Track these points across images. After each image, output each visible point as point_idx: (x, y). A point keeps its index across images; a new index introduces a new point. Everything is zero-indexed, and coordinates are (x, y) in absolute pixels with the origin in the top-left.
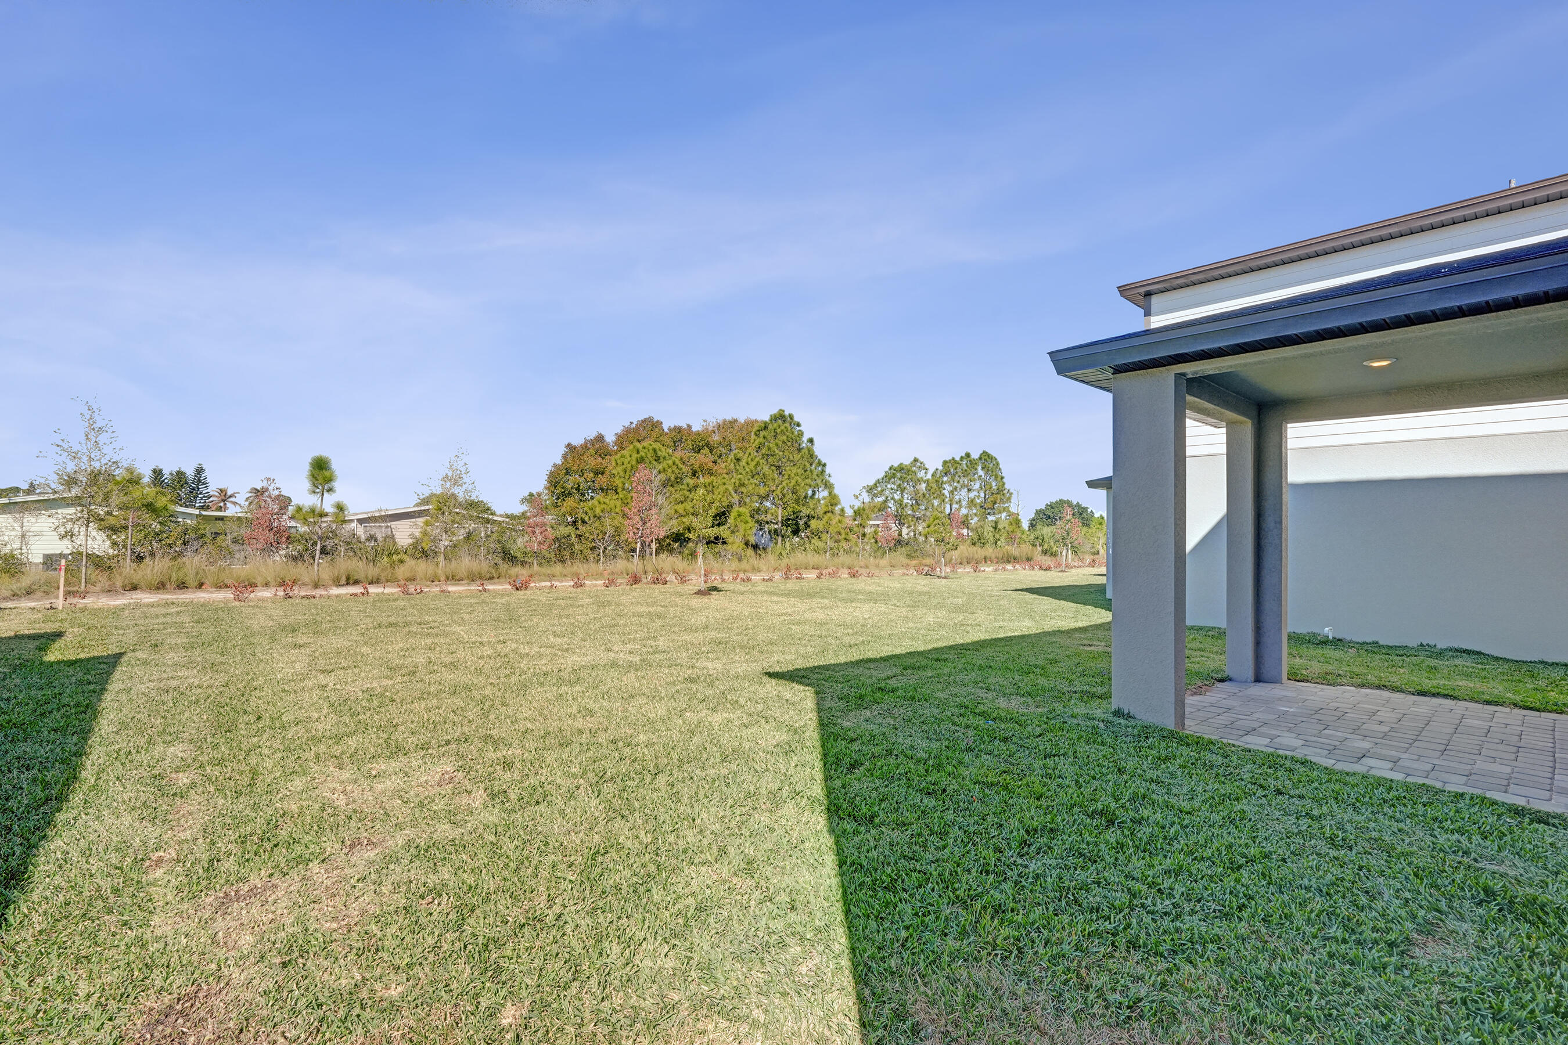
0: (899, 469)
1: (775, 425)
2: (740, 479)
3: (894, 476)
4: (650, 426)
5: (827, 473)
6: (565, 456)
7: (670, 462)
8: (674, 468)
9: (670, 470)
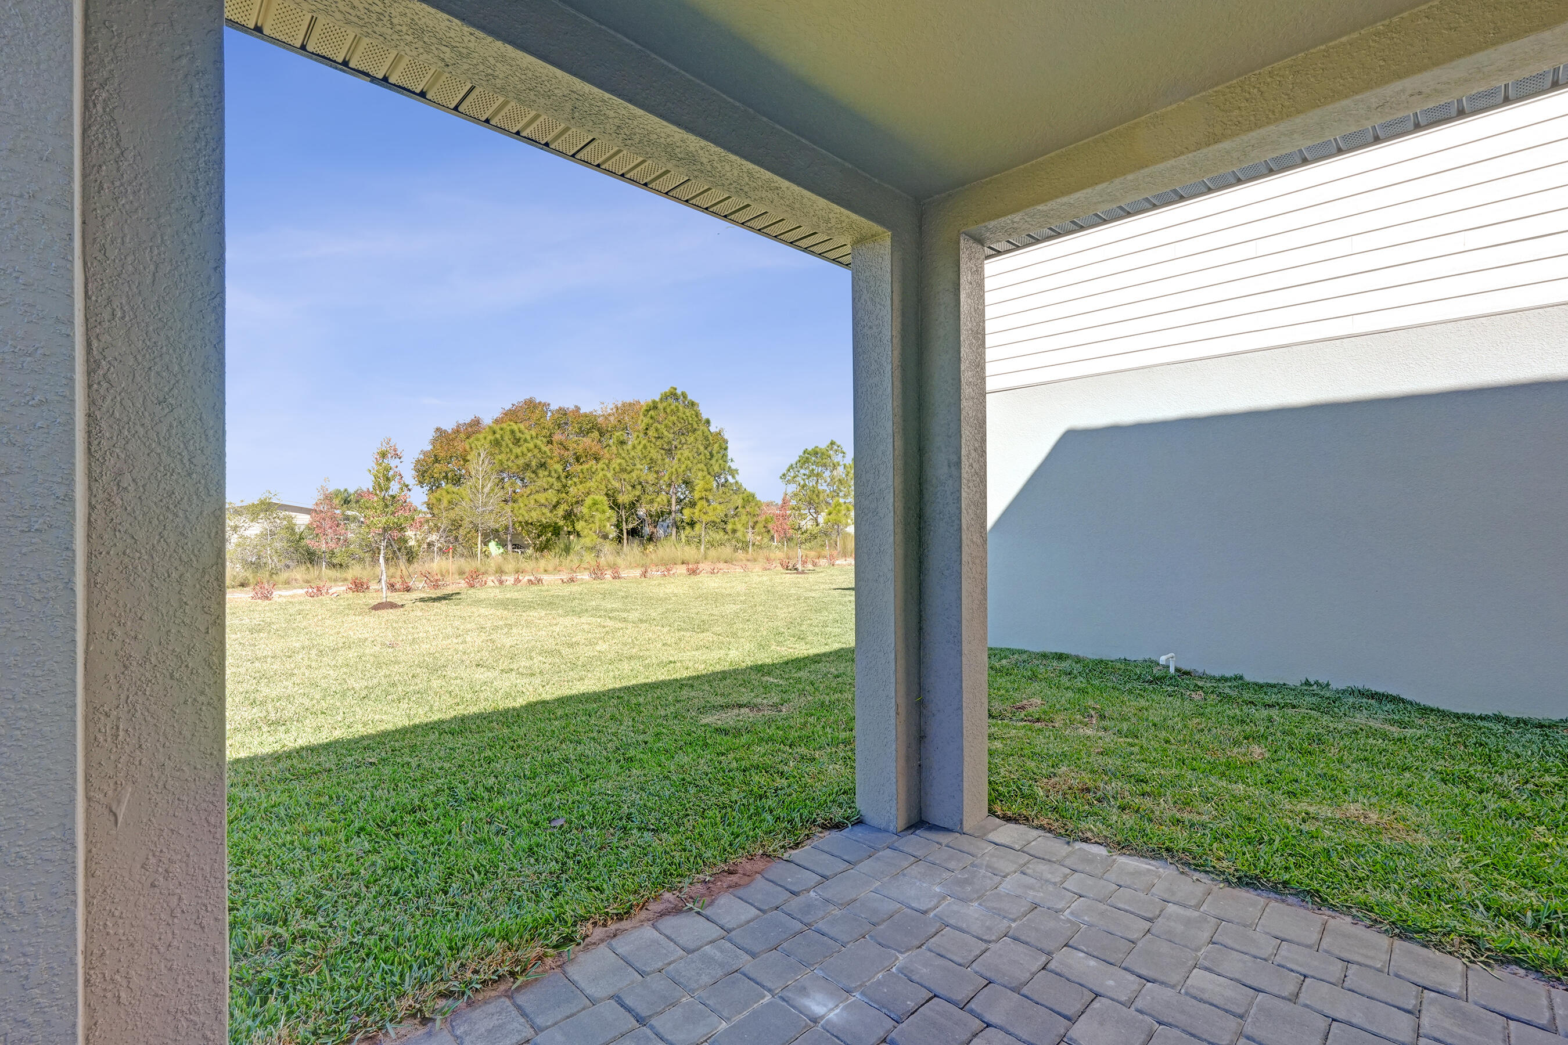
0: (812, 452)
1: (665, 404)
2: (620, 464)
3: (807, 460)
4: (531, 405)
5: (729, 458)
6: (434, 442)
7: (531, 445)
8: (536, 451)
9: (529, 455)
